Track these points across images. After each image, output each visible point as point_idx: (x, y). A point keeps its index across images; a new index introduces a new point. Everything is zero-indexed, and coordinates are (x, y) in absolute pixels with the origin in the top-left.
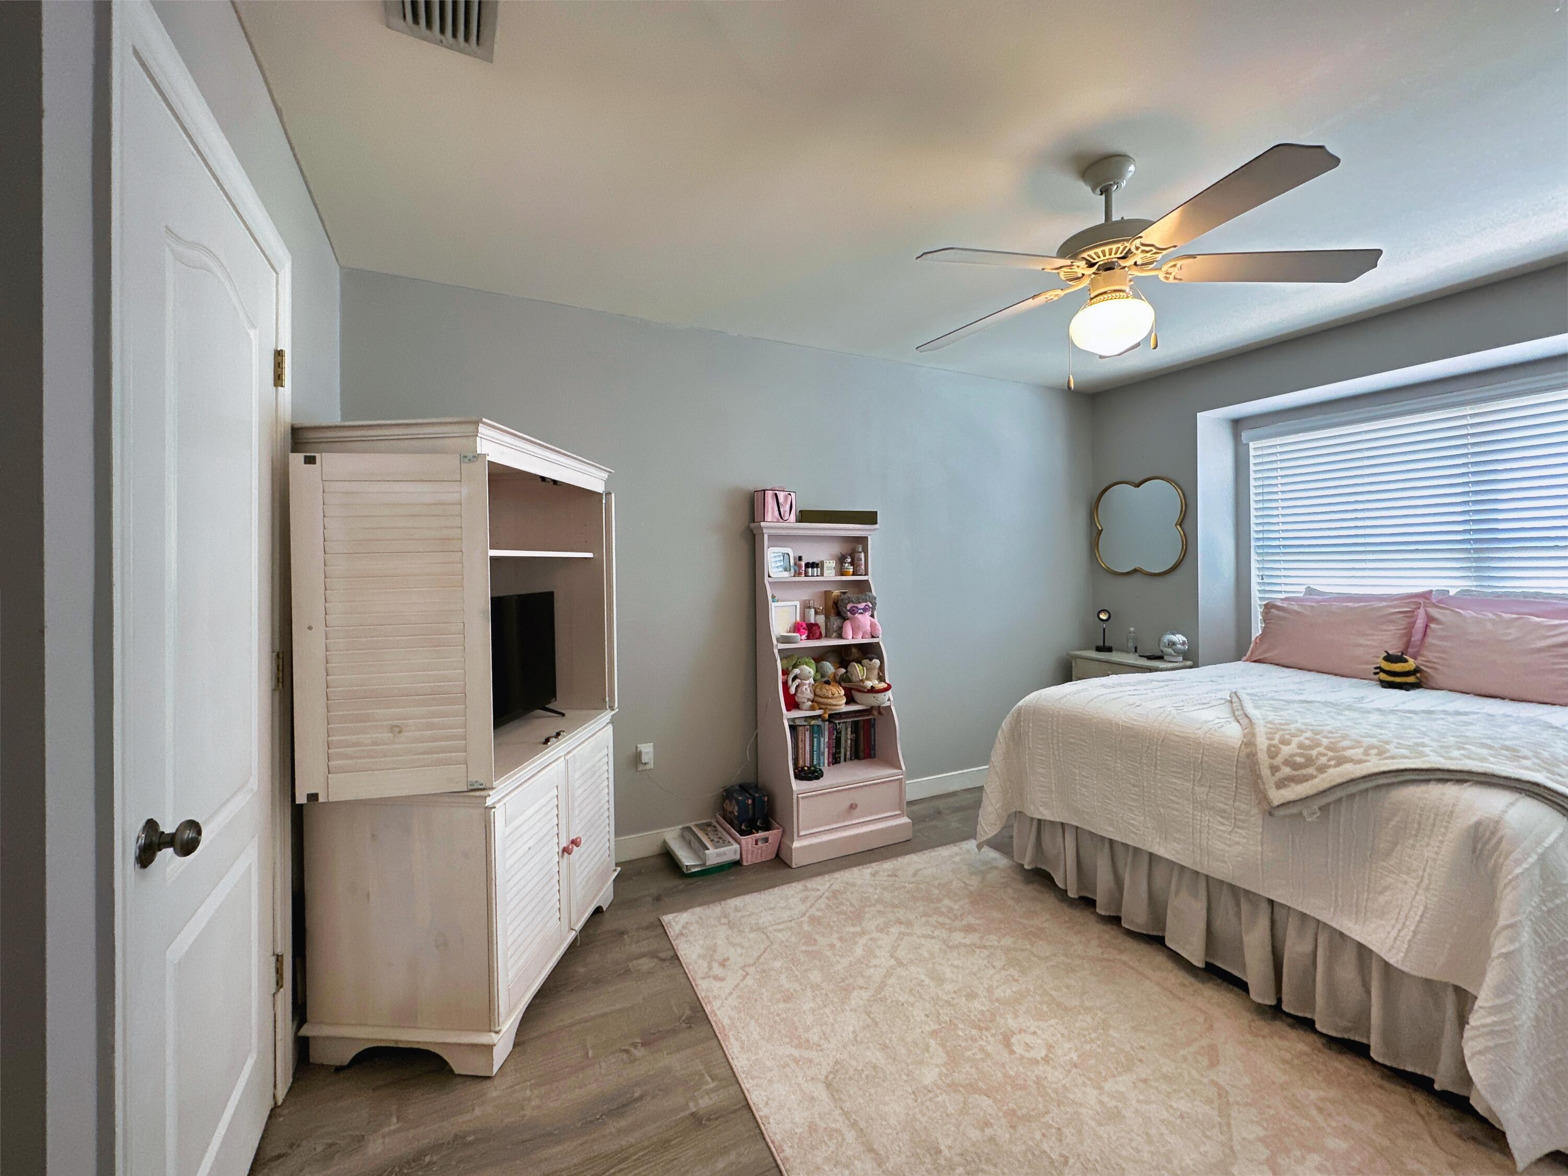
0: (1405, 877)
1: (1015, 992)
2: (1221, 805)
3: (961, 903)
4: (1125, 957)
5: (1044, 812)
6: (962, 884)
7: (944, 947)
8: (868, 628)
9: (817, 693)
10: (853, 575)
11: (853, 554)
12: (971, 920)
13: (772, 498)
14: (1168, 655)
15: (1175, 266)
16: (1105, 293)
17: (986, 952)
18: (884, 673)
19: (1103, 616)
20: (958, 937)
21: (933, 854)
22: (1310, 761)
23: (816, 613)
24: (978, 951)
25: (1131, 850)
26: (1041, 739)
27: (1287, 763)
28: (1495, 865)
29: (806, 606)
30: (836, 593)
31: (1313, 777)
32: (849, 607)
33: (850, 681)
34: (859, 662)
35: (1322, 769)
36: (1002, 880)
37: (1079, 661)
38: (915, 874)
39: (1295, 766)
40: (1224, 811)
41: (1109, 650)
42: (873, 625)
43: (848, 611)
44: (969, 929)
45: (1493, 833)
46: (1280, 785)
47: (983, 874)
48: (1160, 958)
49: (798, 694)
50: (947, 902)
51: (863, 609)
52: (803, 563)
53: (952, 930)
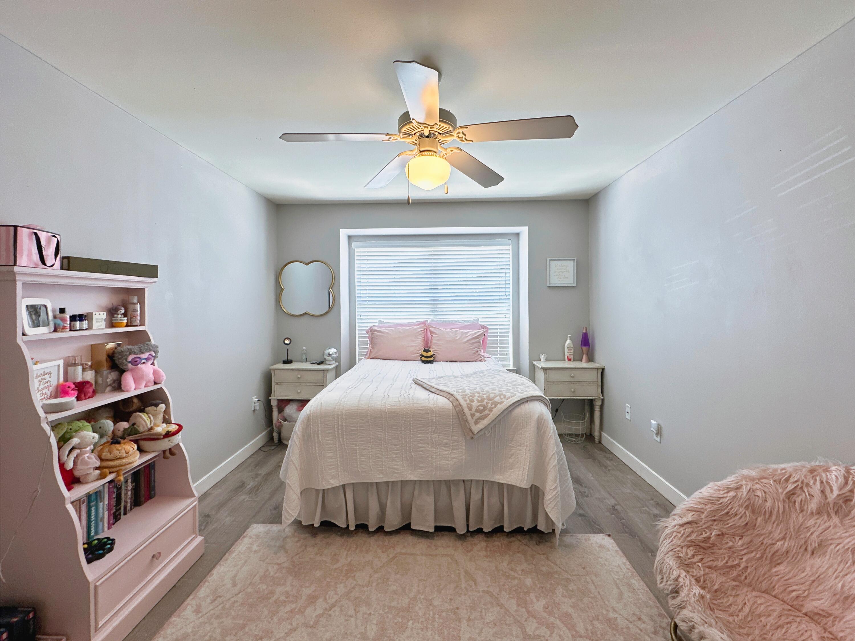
0: (519, 447)
1: (377, 624)
2: (445, 441)
3: (288, 583)
4: (398, 549)
5: (333, 482)
6: (276, 567)
7: (310, 630)
8: (151, 377)
9: (103, 457)
10: (127, 326)
11: (125, 305)
12: (306, 591)
13: (30, 239)
14: (328, 361)
15: (452, 151)
16: (429, 151)
17: (337, 609)
18: (169, 415)
19: (287, 342)
20: (311, 613)
21: (233, 555)
22: (485, 408)
23: (84, 370)
24: (331, 612)
25: (390, 484)
26: (329, 433)
27: (477, 411)
28: (544, 432)
29: (69, 364)
30: (110, 345)
31: (488, 415)
32: (130, 358)
33: (137, 432)
34: (142, 411)
35: (491, 410)
36: (299, 544)
37: (277, 372)
38: (234, 584)
39: (481, 412)
40: (447, 444)
41: (290, 362)
42: (155, 373)
43: (130, 362)
44: (312, 599)
45: (542, 419)
46: (476, 423)
47: (283, 547)
48: (410, 539)
49: (79, 467)
50: (279, 590)
51: (146, 359)
52: (67, 316)
53: (301, 612)
